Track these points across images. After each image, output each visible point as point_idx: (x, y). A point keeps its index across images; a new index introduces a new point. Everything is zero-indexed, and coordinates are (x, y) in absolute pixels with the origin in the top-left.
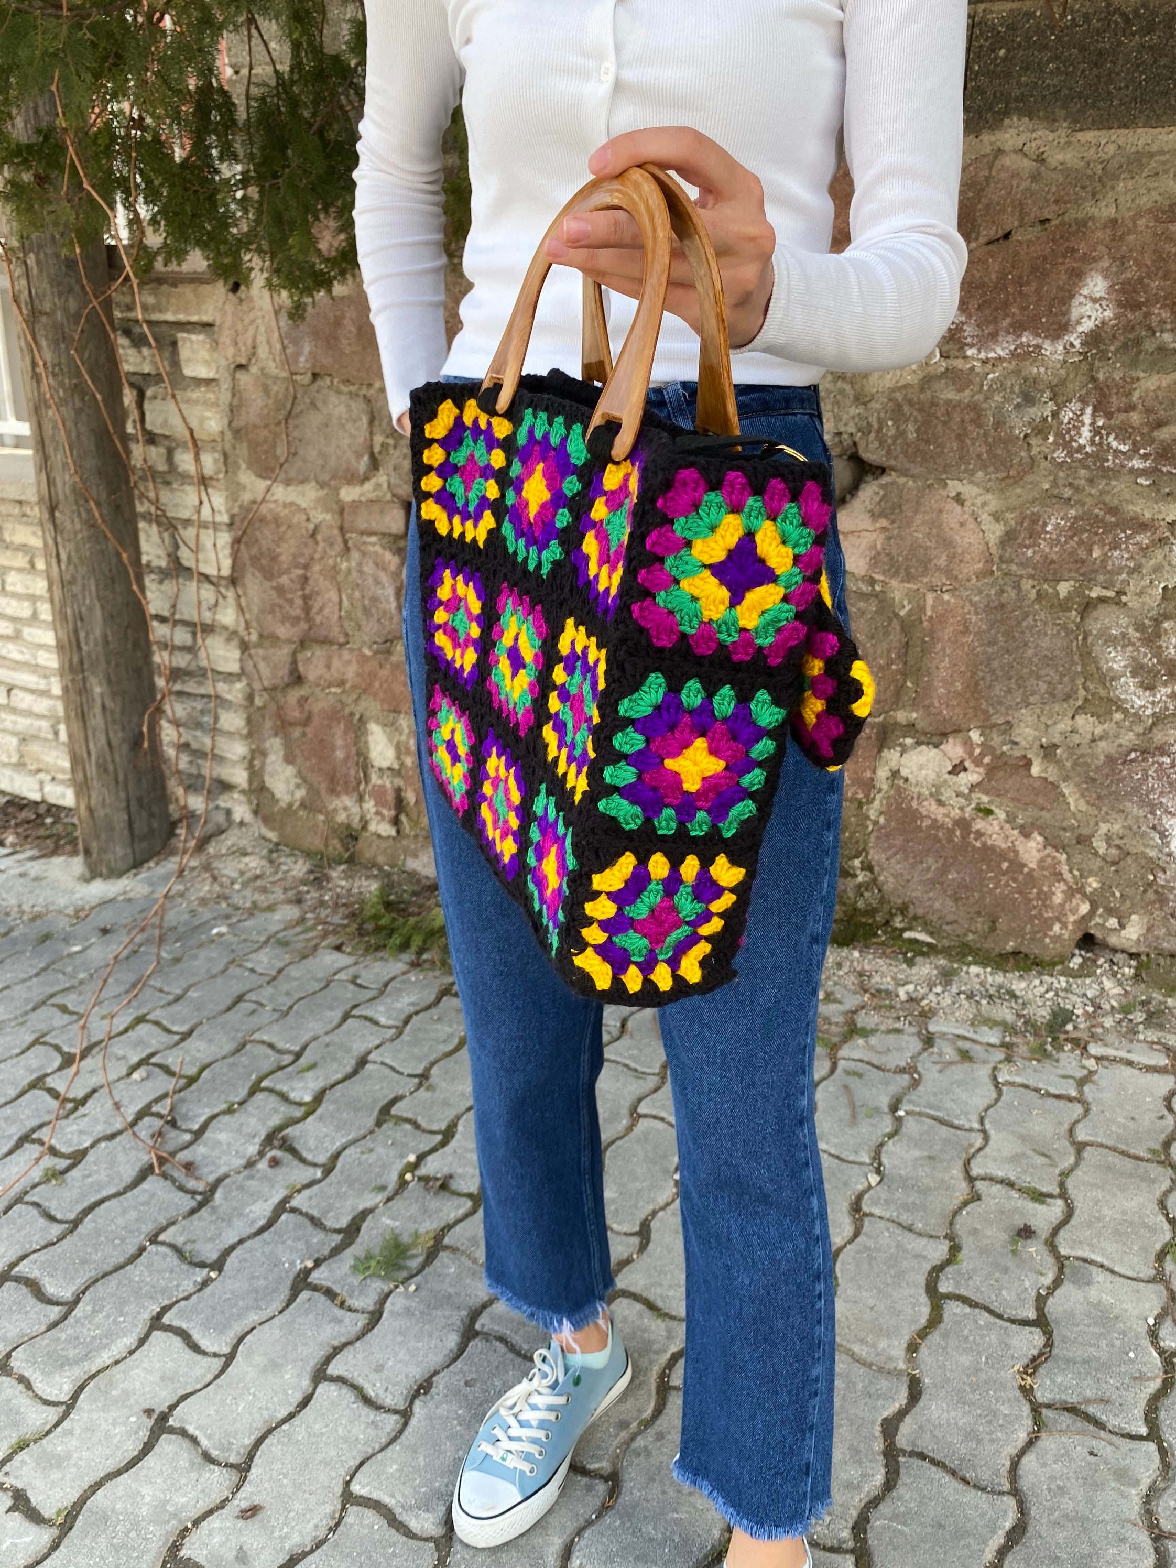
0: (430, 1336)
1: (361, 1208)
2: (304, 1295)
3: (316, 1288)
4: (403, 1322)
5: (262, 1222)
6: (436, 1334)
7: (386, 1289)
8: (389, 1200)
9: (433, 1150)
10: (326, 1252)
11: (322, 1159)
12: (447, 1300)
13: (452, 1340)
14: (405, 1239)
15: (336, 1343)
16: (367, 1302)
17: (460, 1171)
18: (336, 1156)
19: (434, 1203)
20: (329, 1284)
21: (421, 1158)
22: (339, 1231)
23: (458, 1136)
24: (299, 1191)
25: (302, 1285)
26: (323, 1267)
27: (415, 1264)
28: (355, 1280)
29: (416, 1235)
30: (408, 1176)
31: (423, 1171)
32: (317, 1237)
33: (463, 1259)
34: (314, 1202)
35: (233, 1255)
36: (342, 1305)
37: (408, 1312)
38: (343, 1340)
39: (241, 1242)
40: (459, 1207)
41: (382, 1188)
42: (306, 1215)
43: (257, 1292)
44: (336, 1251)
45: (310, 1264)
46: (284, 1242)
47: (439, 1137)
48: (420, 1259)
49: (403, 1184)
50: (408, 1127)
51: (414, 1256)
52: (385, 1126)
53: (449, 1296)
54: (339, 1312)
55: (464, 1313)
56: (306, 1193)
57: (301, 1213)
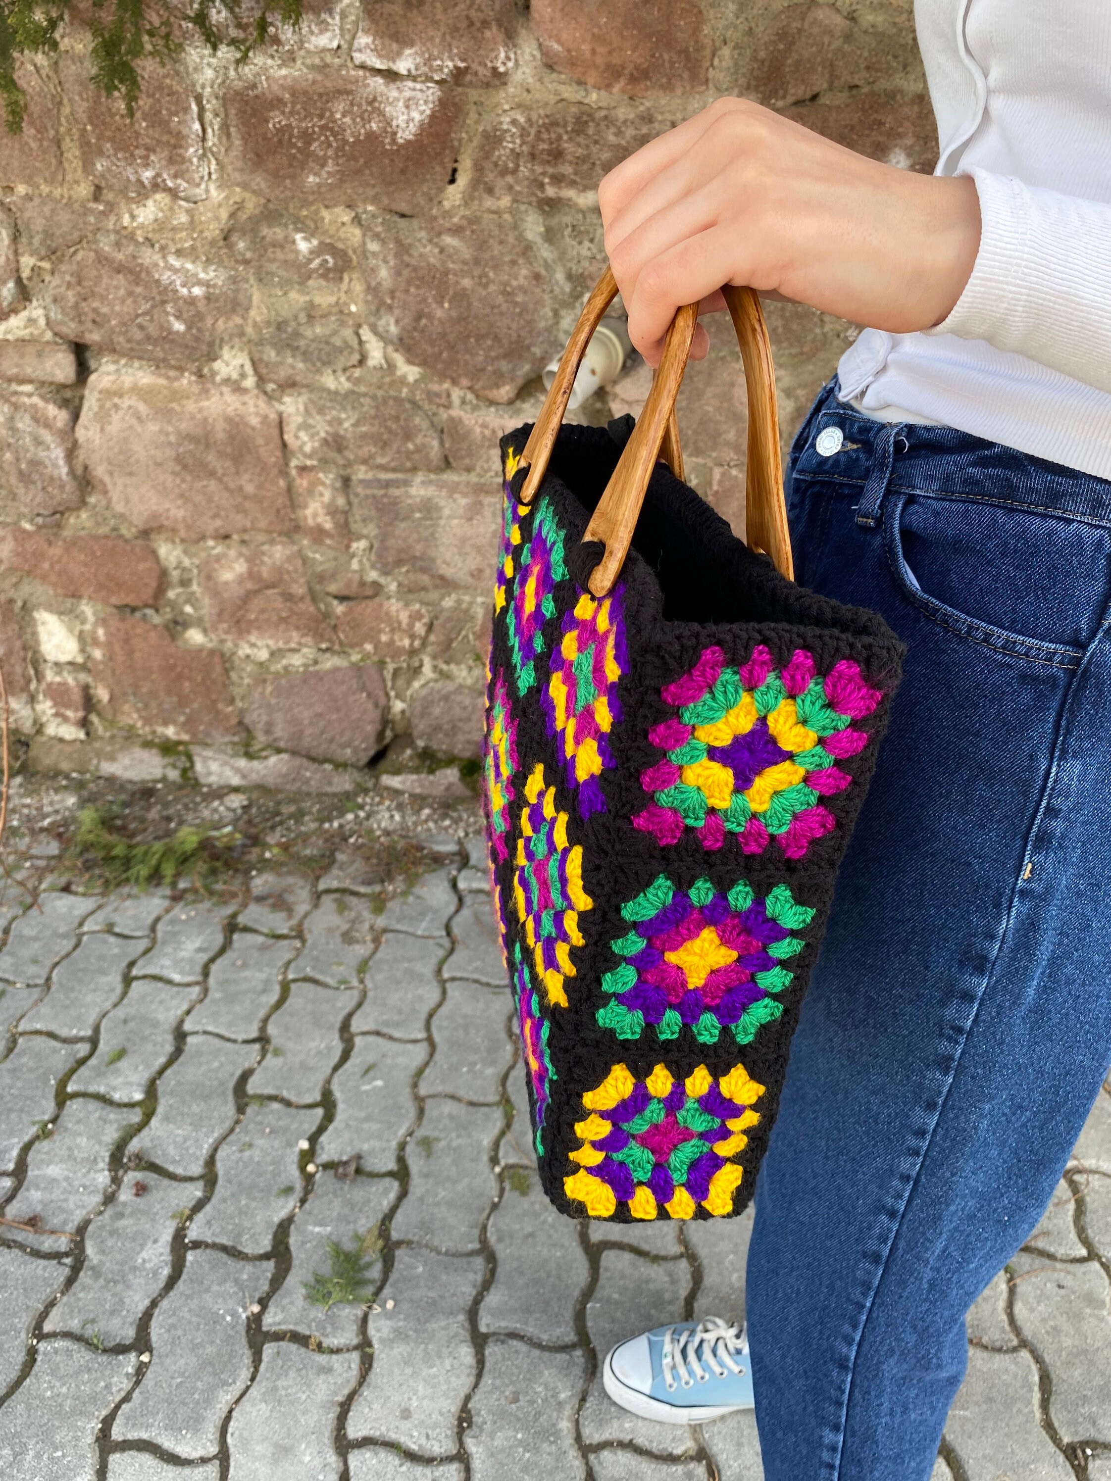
0: (439, 1356)
1: (276, 1220)
2: (269, 1350)
3: (278, 1337)
4: (400, 1350)
5: (166, 1271)
6: (445, 1352)
7: (360, 1313)
8: (303, 1201)
9: (321, 1129)
10: (266, 1287)
11: (196, 1169)
12: (432, 1309)
13: (466, 1354)
14: (348, 1246)
15: (340, 1398)
16: (348, 1336)
17: (366, 1147)
18: (211, 1162)
19: (360, 1192)
20: (291, 1327)
21: (313, 1139)
22: (266, 1257)
23: (341, 1106)
24: (190, 1218)
25: (260, 1338)
26: (272, 1309)
27: (375, 1273)
28: (318, 1312)
29: (357, 1237)
30: (311, 1168)
31: (323, 1157)
32: (246, 1271)
33: (425, 1252)
34: (216, 1228)
35: (154, 1324)
36: (320, 1348)
37: (400, 1335)
38: (346, 1392)
39: (154, 1304)
40: (386, 1192)
41: (288, 1190)
42: (214, 1246)
43: (211, 1364)
44: (277, 1282)
45: (256, 1308)
46: (207, 1290)
47: (320, 1112)
48: (378, 1267)
49: (309, 1179)
50: (276, 1106)
51: (369, 1265)
52: (249, 1110)
53: (434, 1303)
54: (322, 1359)
55: (461, 1317)
56: (200, 1217)
57: (207, 1245)
